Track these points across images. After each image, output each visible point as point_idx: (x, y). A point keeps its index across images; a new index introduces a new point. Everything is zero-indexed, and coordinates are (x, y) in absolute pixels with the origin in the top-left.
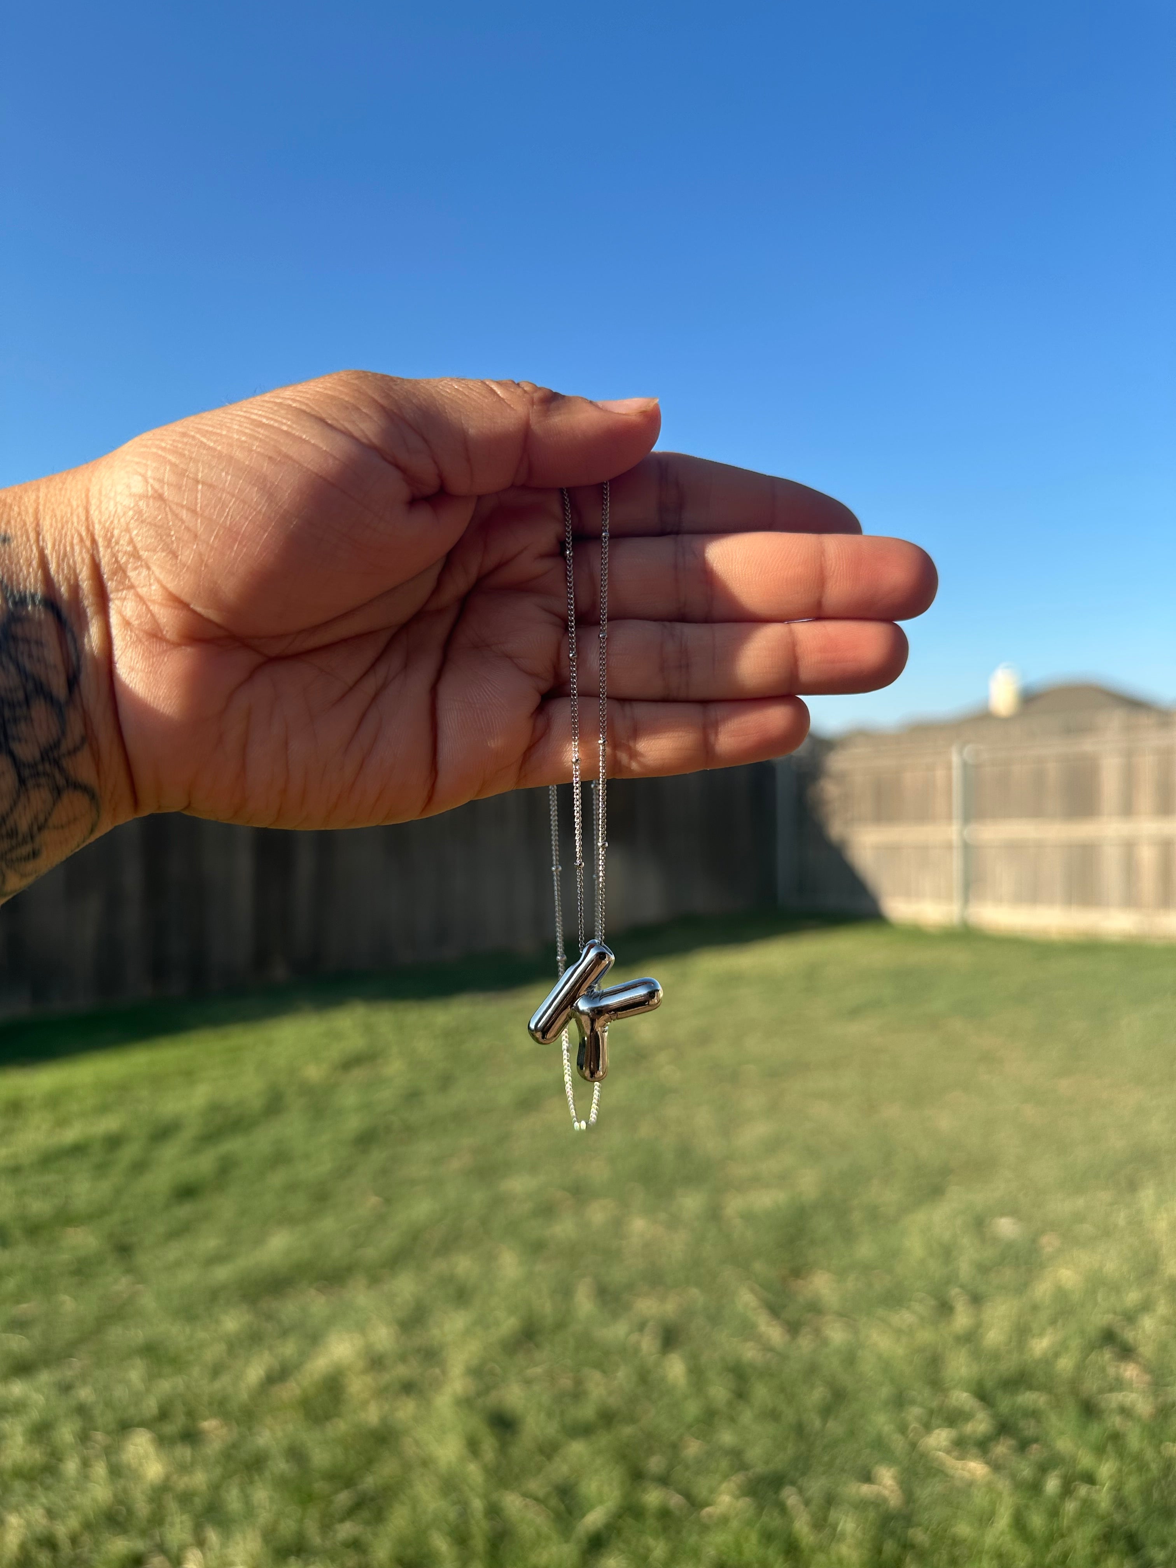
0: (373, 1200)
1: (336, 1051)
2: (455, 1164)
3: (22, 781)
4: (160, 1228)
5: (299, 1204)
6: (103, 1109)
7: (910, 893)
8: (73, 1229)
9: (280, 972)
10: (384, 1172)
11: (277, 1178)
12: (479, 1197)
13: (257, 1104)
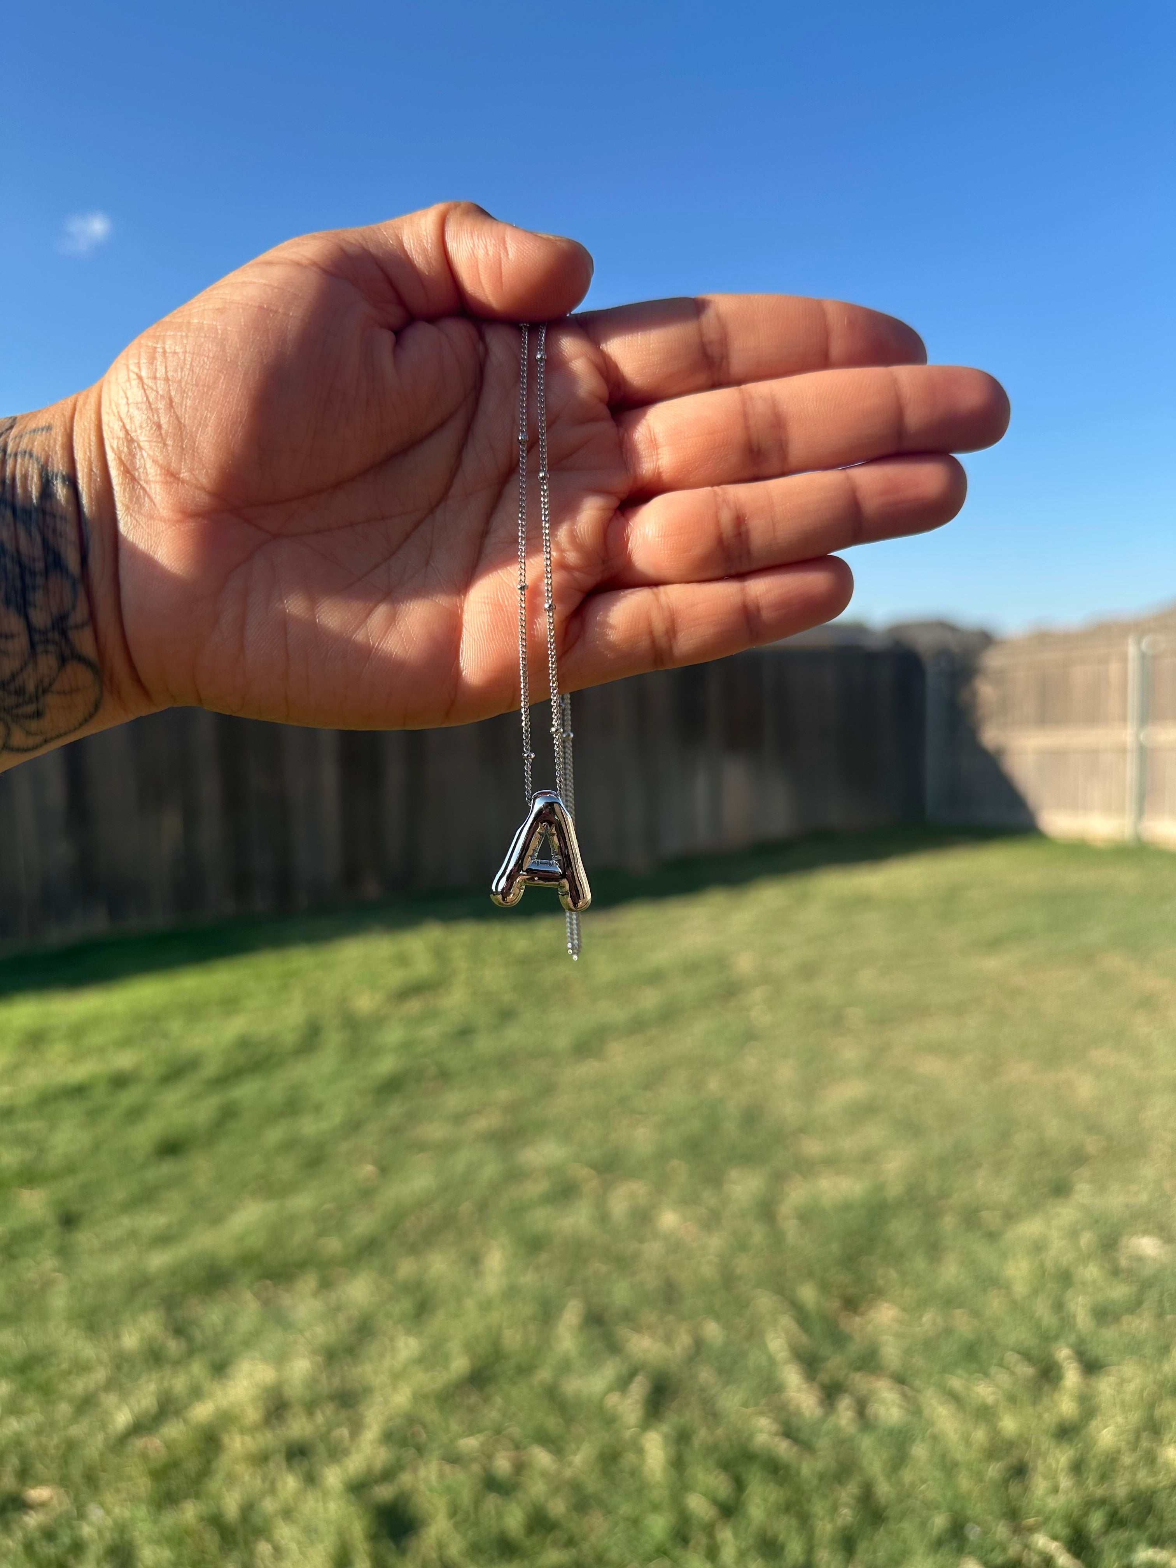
0: (369, 1169)
1: (396, 977)
2: (481, 1124)
3: (33, 645)
4: (120, 1194)
5: (286, 1168)
6: (126, 1042)
7: (1075, 805)
8: (29, 1191)
9: (371, 888)
10: (395, 1131)
11: (274, 1135)
12: (490, 1170)
13: (290, 1039)
